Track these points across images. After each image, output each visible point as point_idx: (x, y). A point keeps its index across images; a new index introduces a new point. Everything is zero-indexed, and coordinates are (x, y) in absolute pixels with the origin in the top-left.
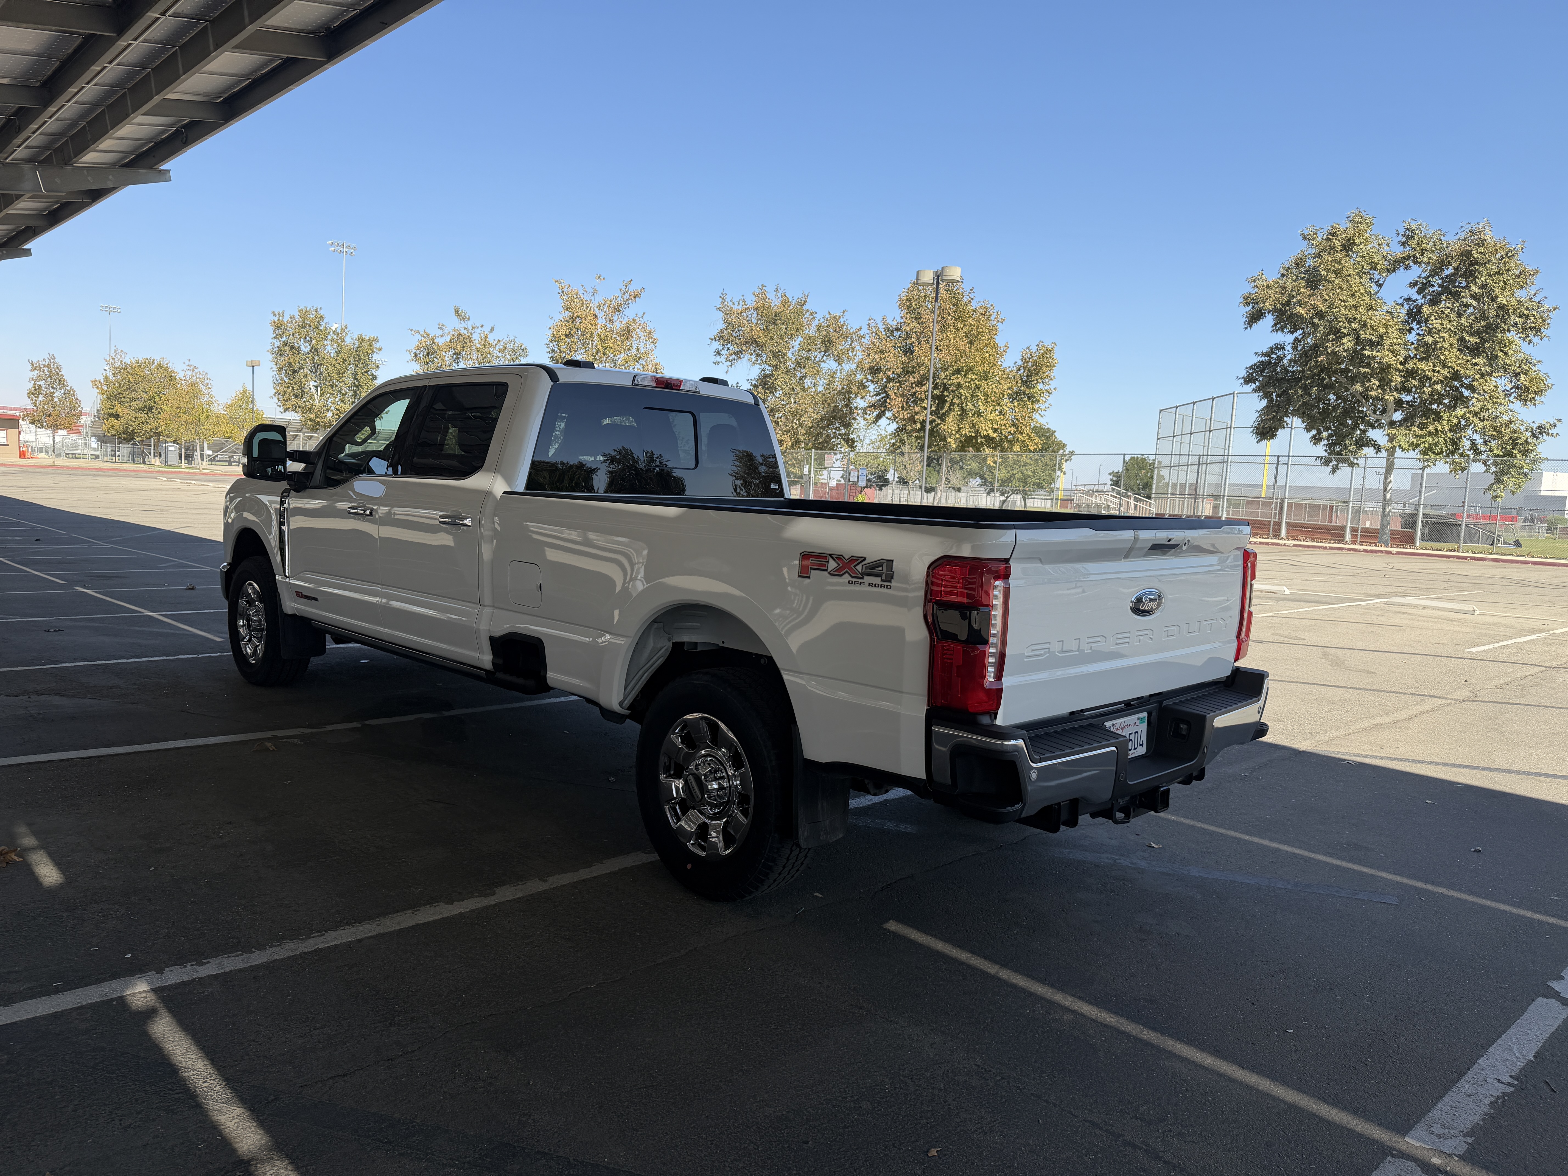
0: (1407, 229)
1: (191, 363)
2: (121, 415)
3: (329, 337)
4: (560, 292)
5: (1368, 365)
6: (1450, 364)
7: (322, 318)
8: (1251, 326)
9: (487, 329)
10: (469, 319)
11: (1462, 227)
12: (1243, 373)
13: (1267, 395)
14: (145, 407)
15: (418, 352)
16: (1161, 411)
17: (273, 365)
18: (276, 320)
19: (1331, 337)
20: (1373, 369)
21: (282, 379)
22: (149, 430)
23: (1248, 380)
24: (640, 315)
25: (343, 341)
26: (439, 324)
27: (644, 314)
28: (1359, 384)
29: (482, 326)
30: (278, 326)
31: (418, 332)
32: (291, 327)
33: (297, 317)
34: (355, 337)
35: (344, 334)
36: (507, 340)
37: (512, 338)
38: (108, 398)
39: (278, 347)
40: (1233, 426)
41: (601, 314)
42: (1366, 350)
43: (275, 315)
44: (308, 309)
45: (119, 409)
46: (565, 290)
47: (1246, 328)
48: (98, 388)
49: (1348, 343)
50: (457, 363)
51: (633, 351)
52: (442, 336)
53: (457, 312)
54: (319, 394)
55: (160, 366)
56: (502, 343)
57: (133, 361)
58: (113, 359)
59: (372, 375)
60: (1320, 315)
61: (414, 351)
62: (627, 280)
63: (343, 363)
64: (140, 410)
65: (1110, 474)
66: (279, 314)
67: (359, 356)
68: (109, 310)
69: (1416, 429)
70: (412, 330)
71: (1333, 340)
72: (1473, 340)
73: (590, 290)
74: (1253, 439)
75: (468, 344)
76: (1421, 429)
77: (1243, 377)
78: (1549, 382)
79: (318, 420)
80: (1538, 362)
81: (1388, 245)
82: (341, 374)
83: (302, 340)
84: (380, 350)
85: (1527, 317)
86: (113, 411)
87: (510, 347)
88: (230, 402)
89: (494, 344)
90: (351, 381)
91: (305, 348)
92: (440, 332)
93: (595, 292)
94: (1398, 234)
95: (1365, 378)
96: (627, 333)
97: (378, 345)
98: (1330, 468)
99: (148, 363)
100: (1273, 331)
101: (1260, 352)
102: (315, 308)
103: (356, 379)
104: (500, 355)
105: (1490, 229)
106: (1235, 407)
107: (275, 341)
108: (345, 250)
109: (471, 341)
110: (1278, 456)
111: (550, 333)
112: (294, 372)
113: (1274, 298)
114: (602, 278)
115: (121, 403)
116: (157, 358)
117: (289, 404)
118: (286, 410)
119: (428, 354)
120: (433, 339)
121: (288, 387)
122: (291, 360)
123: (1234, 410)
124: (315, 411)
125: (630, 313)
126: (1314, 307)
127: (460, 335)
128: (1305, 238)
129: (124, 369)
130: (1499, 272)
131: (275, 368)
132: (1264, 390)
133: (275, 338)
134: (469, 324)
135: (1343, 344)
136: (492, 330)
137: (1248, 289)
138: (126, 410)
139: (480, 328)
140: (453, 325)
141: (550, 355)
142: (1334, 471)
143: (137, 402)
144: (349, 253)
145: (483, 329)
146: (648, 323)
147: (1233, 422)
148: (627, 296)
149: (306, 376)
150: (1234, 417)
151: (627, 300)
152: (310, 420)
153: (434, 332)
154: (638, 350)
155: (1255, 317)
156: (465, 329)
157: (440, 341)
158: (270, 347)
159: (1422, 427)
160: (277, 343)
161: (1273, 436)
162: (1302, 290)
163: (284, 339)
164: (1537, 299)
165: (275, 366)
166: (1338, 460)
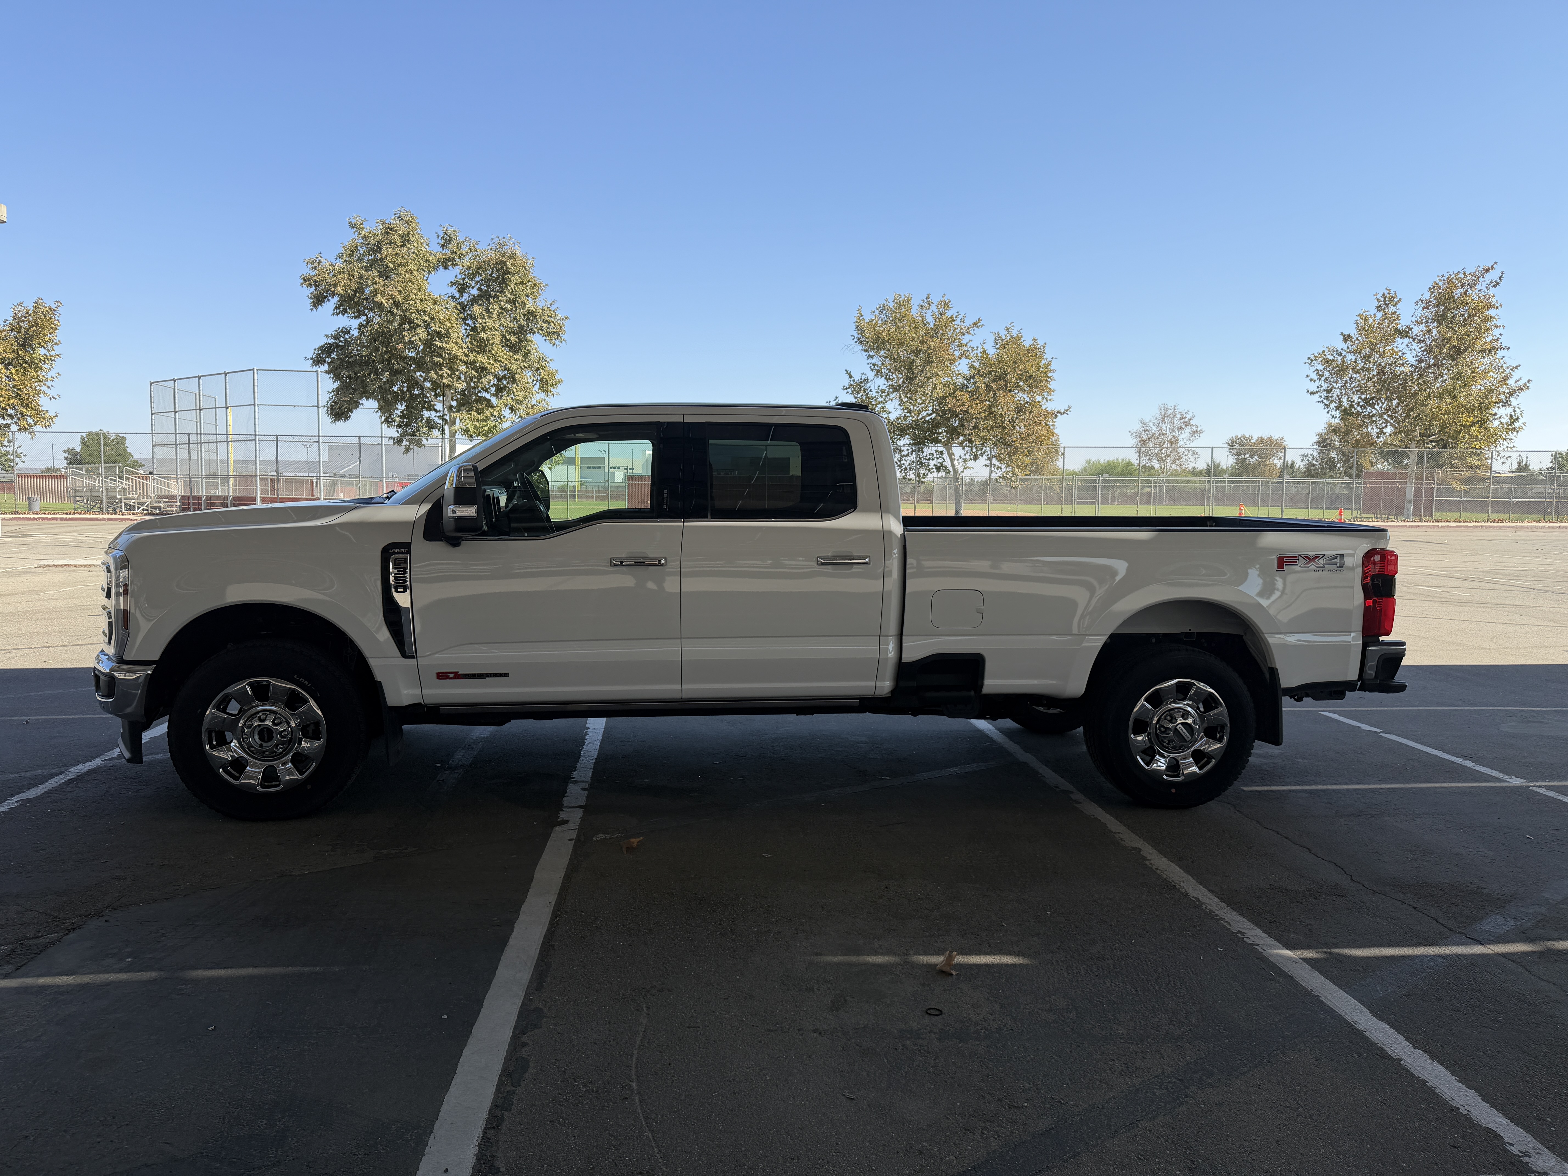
0: (445, 233)
5: (440, 356)
6: (499, 359)
8: (316, 308)
11: (493, 239)
12: (311, 354)
13: (337, 377)
16: (151, 384)
19: (407, 326)
20: (444, 359)
23: (318, 361)
28: (433, 372)
40: (257, 403)
42: (436, 340)
47: (312, 310)
49: (422, 333)
60: (397, 304)
65: (65, 451)
69: (475, 413)
71: (408, 330)
72: (513, 339)
74: (326, 419)
76: (479, 414)
77: (312, 359)
78: (558, 377)
80: (551, 360)
81: (427, 245)
85: (549, 323)
94: (438, 237)
95: (439, 366)
98: (403, 448)
100: (334, 314)
101: (329, 334)
105: (519, 245)
106: (256, 384)
110: (359, 437)
113: (343, 284)
123: (256, 388)
126: (392, 297)
128: (353, 226)
130: (523, 282)
132: (335, 372)
135: (418, 334)
137: (307, 271)
142: (408, 450)
147: (256, 400)
150: (256, 394)
155: (318, 300)
159: (479, 412)
161: (347, 418)
162: (377, 279)
164: (553, 308)
166: (411, 441)
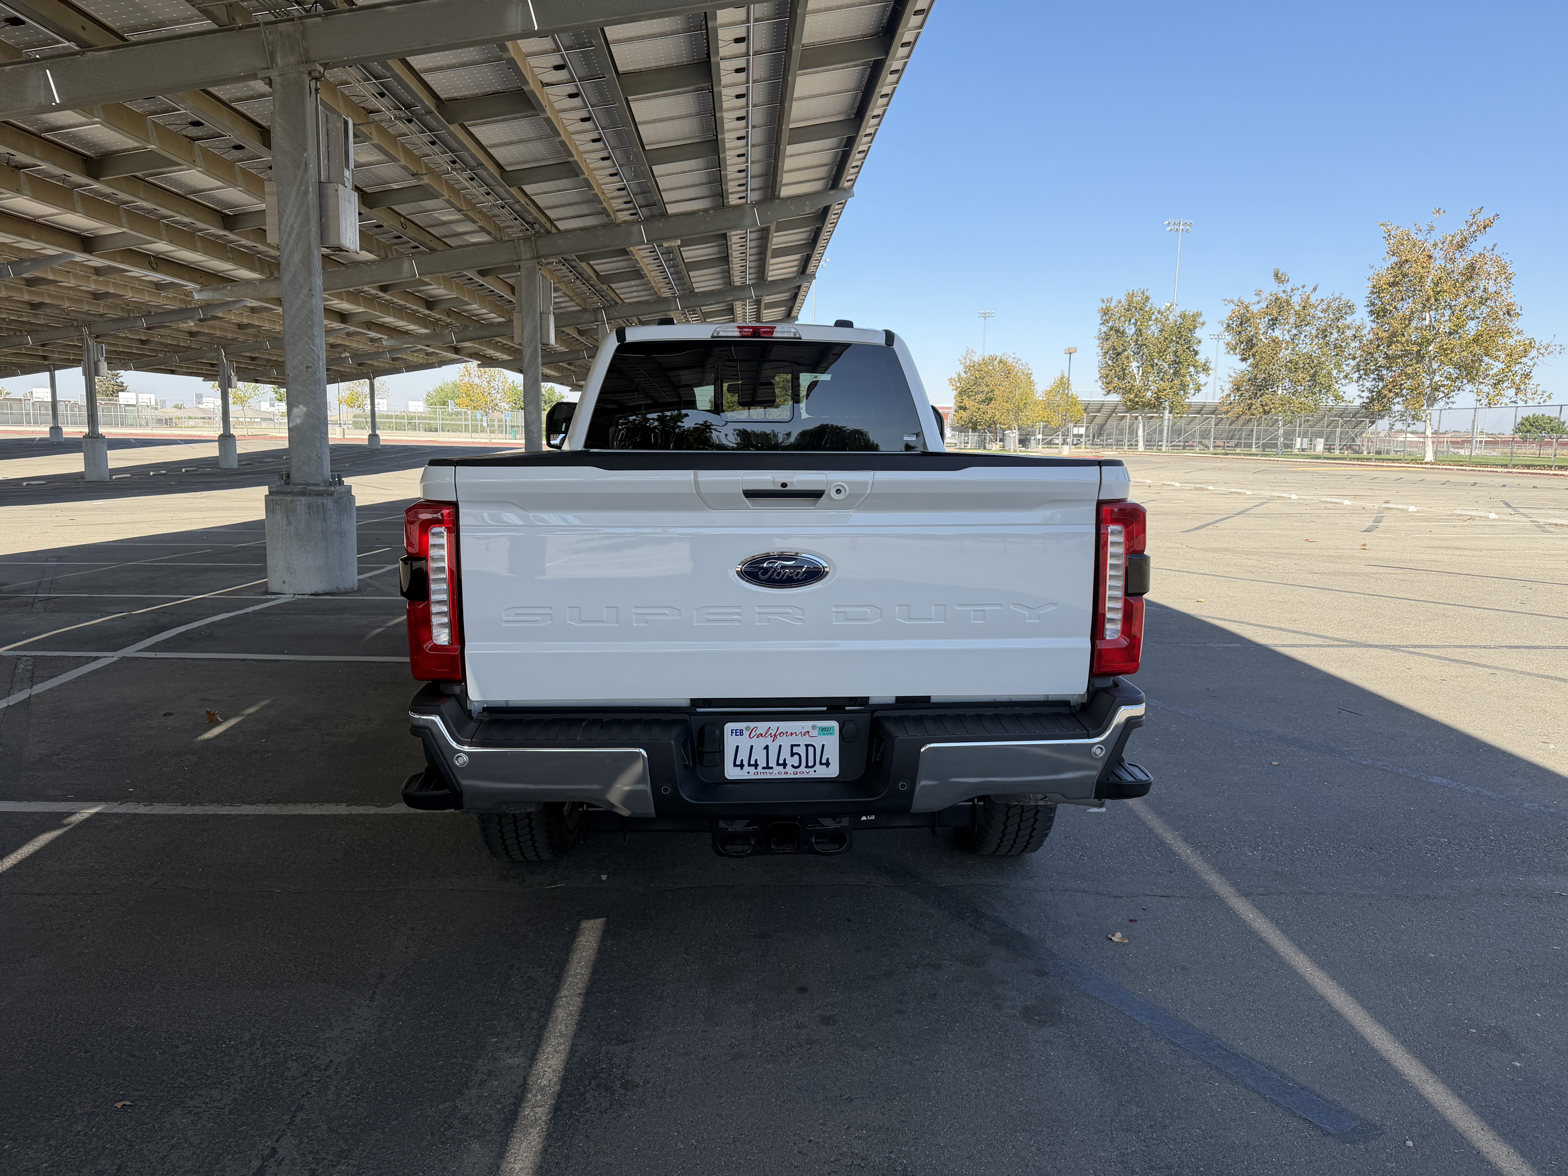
1: (1016, 356)
2: (968, 407)
3: (1153, 317)
4: (1386, 235)
7: (1147, 299)
9: (1309, 289)
10: (1288, 280)
14: (987, 398)
15: (1231, 322)
17: (1099, 350)
18: (1104, 307)
21: (1107, 363)
22: (988, 419)
24: (1490, 247)
25: (1168, 319)
26: (1256, 290)
27: (1495, 245)
29: (1304, 287)
30: (1106, 312)
31: (1232, 301)
32: (1117, 311)
33: (1123, 301)
34: (1178, 313)
35: (1168, 312)
36: (1333, 297)
37: (1337, 295)
38: (960, 393)
39: (1105, 332)
41: (1437, 254)
43: (1103, 302)
44: (1135, 292)
45: (967, 402)
46: (1393, 233)
48: (953, 385)
50: (1273, 329)
51: (1479, 293)
52: (1258, 303)
53: (1276, 275)
54: (1140, 374)
55: (1001, 361)
56: (1326, 302)
57: (981, 359)
58: (965, 358)
59: (1194, 350)
61: (1227, 322)
62: (1475, 209)
63: (1165, 341)
64: (982, 401)
66: (1108, 300)
67: (1180, 332)
68: (985, 316)
70: (1225, 300)
73: (1425, 228)
75: (1286, 307)
79: (1137, 399)
82: (1161, 353)
83: (1127, 323)
84: (1203, 324)
86: (962, 405)
87: (1335, 305)
88: (1049, 389)
89: (1316, 305)
90: (1173, 358)
91: (1130, 330)
92: (1257, 299)
93: (1431, 229)
96: (1471, 271)
97: (1201, 320)
99: (993, 359)
102: (1142, 290)
103: (1177, 356)
104: (1322, 315)
107: (1101, 327)
108: (1181, 227)
109: (1288, 304)
111: (1370, 284)
112: (1119, 354)
114: (1441, 211)
115: (969, 397)
116: (999, 355)
117: (1111, 387)
118: (1109, 392)
119: (1241, 324)
120: (1247, 307)
121: (1111, 370)
122: (1115, 344)
124: (1135, 391)
125: (1475, 248)
127: (1277, 299)
129: (973, 367)
131: (1101, 353)
133: (1102, 324)
134: (1288, 287)
136: (1315, 289)
138: (972, 403)
139: (1301, 289)
140: (1272, 288)
141: (1369, 309)
143: (981, 395)
144: (1185, 230)
145: (1304, 290)
146: (1503, 257)
148: (1474, 227)
149: (1127, 358)
151: (1474, 232)
152: (1130, 400)
153: (1249, 298)
154: (1485, 290)
156: (1284, 291)
157: (1255, 309)
158: (1097, 333)
160: (1104, 329)
163: (1110, 324)
165: (1101, 351)
